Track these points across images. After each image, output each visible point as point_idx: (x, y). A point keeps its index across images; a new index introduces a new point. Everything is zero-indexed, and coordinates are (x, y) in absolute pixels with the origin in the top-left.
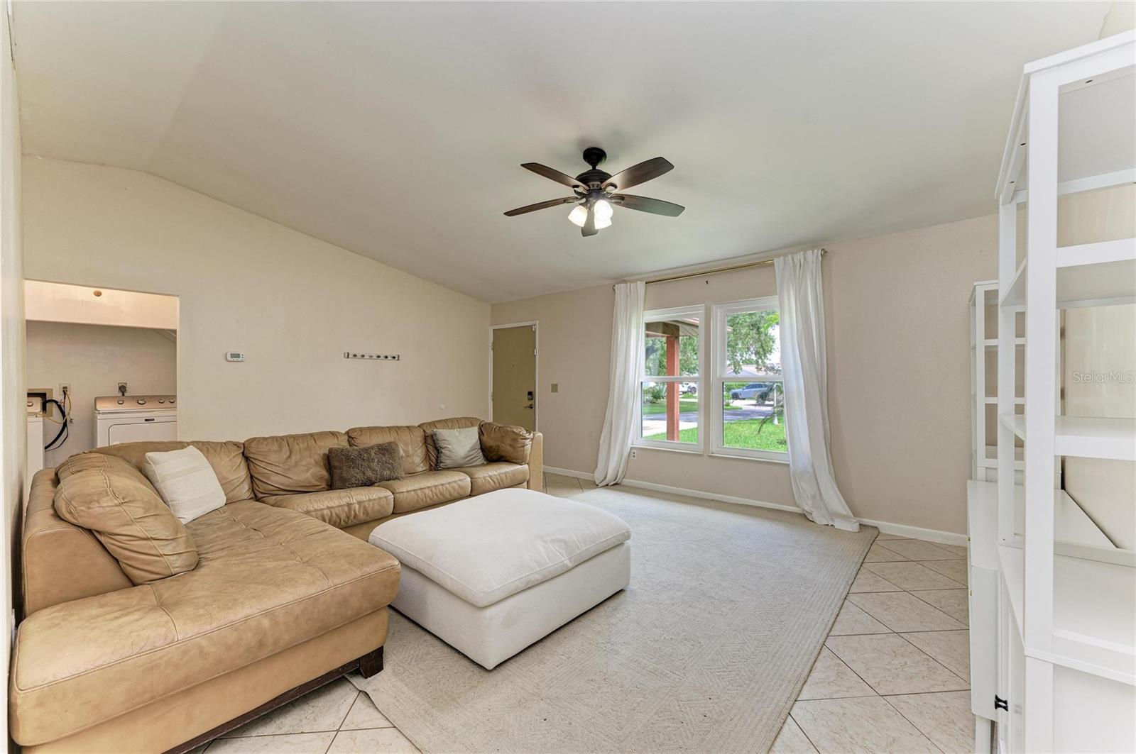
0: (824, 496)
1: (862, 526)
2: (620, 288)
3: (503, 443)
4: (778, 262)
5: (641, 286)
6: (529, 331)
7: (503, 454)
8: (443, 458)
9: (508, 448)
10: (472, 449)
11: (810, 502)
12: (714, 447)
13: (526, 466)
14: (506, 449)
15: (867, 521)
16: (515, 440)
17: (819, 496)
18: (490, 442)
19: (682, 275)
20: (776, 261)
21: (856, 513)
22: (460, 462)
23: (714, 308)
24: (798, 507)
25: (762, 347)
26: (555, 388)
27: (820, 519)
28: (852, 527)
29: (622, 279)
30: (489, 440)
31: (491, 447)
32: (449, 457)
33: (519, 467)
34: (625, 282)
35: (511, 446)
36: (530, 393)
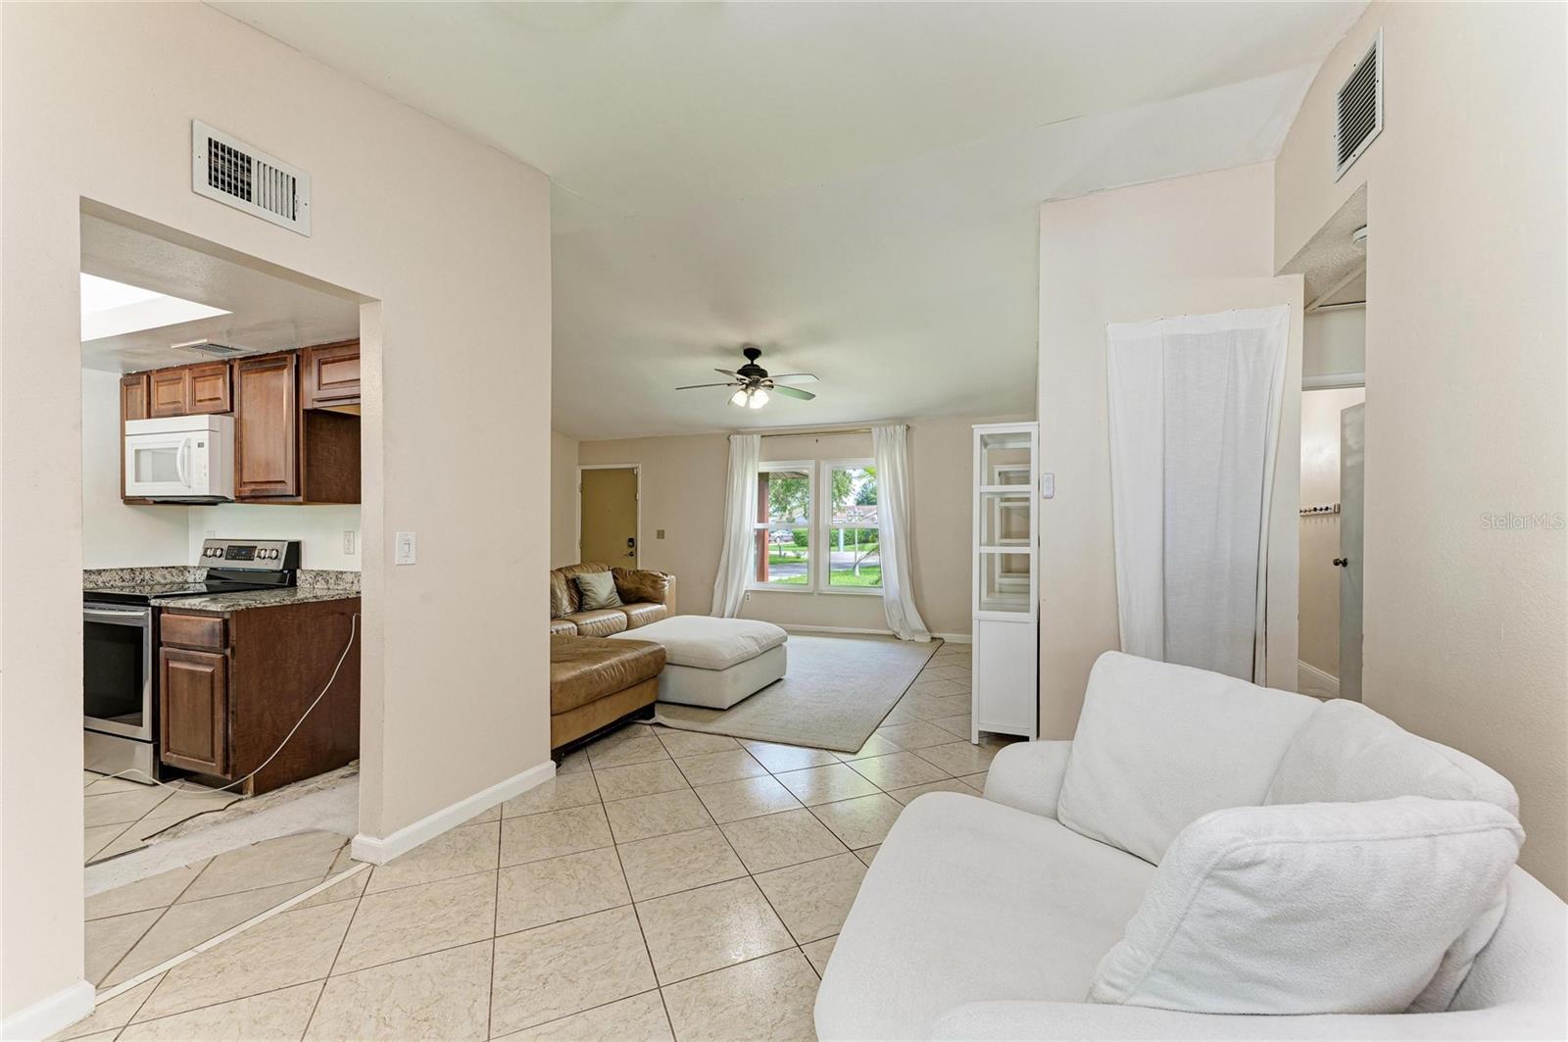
0: (908, 618)
1: (933, 639)
2: (736, 439)
3: (641, 584)
4: (875, 431)
5: (757, 438)
6: (631, 473)
7: (645, 595)
8: (587, 600)
9: (649, 589)
10: (611, 593)
11: (898, 624)
12: (823, 587)
13: (664, 606)
14: (649, 590)
15: (936, 635)
16: (655, 582)
17: (904, 618)
18: (627, 585)
19: (791, 432)
20: (873, 430)
21: (929, 630)
22: (604, 603)
23: (822, 463)
24: (890, 629)
25: (837, 487)
26: (661, 534)
27: (903, 635)
28: (926, 639)
29: (737, 431)
30: (626, 583)
31: (630, 589)
32: (594, 599)
33: (659, 606)
34: (738, 433)
35: (652, 587)
36: (631, 540)
